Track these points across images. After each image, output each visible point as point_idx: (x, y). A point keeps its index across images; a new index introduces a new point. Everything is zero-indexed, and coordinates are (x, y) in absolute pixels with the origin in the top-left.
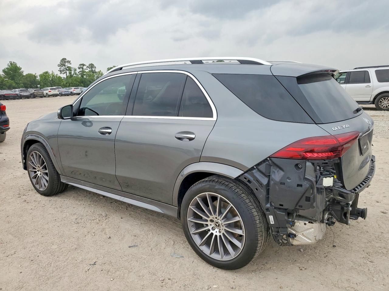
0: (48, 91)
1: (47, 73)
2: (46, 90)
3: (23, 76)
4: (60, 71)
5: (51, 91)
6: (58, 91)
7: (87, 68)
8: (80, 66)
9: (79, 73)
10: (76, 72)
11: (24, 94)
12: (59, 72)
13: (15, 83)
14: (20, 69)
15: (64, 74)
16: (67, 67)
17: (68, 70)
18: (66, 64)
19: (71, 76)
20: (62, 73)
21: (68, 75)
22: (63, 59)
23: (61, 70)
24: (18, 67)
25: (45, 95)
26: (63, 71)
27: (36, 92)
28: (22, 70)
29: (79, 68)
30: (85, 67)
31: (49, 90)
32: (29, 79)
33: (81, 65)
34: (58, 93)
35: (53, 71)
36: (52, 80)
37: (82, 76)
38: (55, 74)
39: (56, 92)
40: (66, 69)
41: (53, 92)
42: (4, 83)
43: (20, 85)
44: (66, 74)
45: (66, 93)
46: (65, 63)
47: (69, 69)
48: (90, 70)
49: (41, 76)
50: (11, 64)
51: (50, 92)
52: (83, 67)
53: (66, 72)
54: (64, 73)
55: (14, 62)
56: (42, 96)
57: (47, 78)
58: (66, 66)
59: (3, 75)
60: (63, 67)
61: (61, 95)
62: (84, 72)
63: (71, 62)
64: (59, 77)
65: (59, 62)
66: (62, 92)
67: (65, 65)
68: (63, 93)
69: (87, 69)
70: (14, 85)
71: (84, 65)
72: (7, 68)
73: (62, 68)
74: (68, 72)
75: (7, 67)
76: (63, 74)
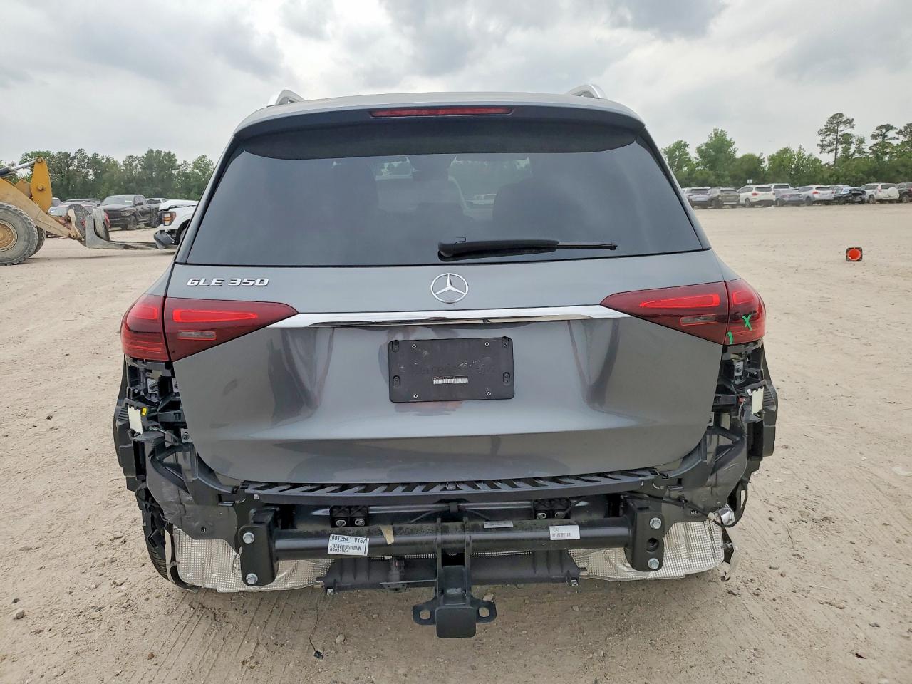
0: (750, 193)
1: (786, 151)
2: (748, 191)
3: (735, 160)
4: (822, 146)
5: (757, 192)
6: (774, 194)
7: (897, 136)
8: (877, 132)
9: (870, 148)
10: (863, 146)
11: (698, 199)
12: (819, 149)
13: (715, 175)
14: (730, 144)
15: (831, 153)
16: (841, 136)
17: (842, 144)
18: (842, 127)
19: (847, 157)
20: (827, 150)
21: (839, 155)
22: (835, 115)
23: (824, 143)
24: (727, 141)
25: (742, 201)
26: (830, 145)
27: (723, 194)
28: (734, 147)
29: (874, 137)
30: (891, 134)
31: (754, 191)
32: (745, 167)
33: (882, 127)
34: (774, 198)
35: (802, 147)
36: (796, 167)
37: (878, 157)
38: (807, 155)
39: (770, 196)
40: (838, 140)
41: (762, 196)
42: (694, 175)
43: (723, 179)
44: (836, 155)
45: (793, 198)
46: (838, 126)
47: (846, 139)
48: (906, 140)
49: (772, 159)
50: (716, 134)
51: (755, 194)
52: (887, 133)
53: (836, 149)
54: (832, 150)
55: (722, 131)
56: (735, 204)
57: (785, 163)
58: (840, 133)
59: (696, 158)
60: (831, 136)
61: (781, 203)
62: (887, 147)
63: (854, 123)
64: (816, 160)
65: (822, 126)
66: (784, 196)
67: (836, 132)
68: (786, 199)
69: (898, 139)
70: (712, 179)
71: (888, 127)
72: (707, 145)
73: (828, 138)
74: (840, 147)
75: (707, 141)
76: (829, 153)
